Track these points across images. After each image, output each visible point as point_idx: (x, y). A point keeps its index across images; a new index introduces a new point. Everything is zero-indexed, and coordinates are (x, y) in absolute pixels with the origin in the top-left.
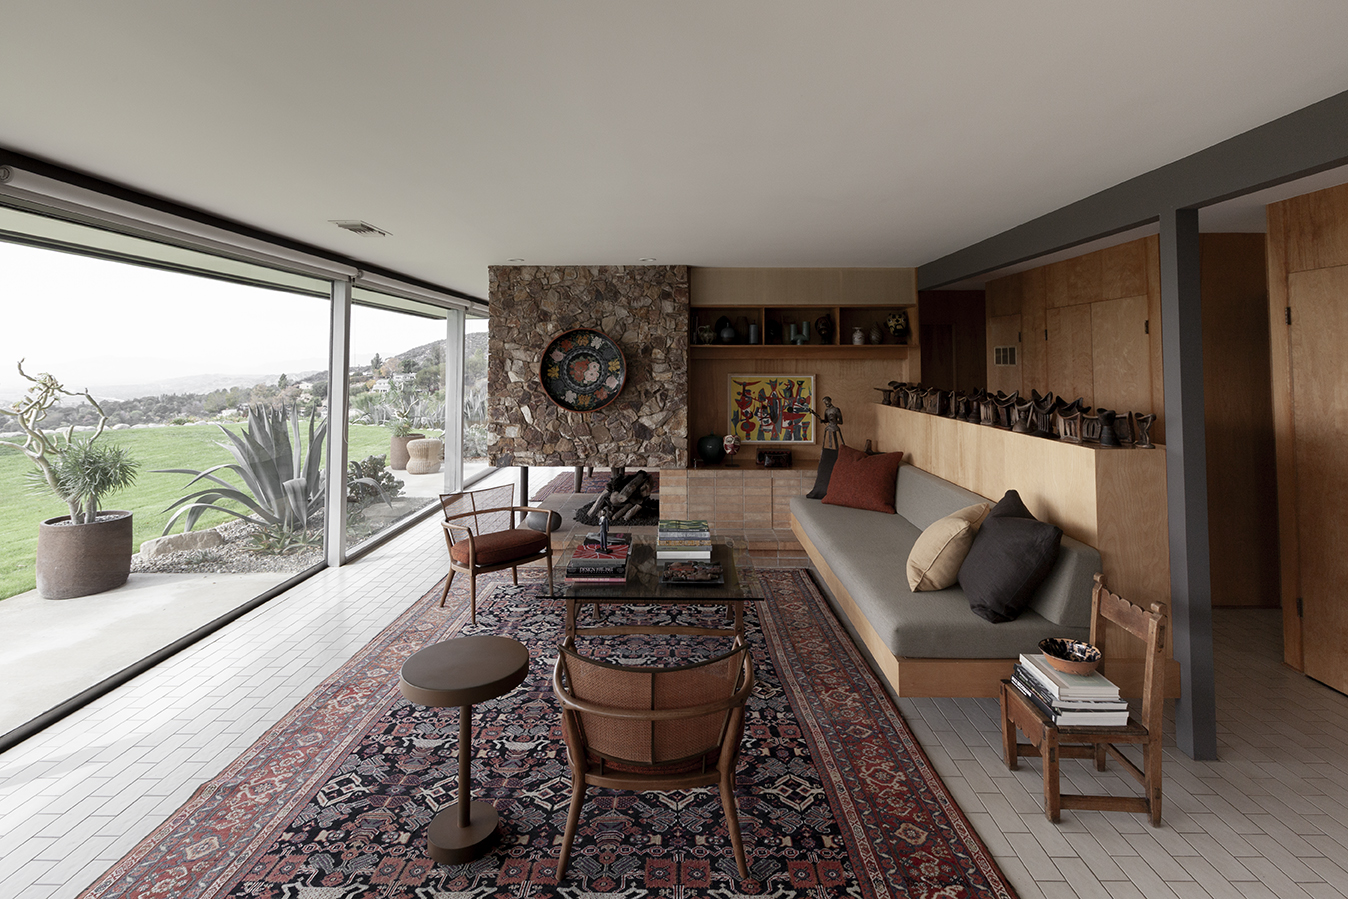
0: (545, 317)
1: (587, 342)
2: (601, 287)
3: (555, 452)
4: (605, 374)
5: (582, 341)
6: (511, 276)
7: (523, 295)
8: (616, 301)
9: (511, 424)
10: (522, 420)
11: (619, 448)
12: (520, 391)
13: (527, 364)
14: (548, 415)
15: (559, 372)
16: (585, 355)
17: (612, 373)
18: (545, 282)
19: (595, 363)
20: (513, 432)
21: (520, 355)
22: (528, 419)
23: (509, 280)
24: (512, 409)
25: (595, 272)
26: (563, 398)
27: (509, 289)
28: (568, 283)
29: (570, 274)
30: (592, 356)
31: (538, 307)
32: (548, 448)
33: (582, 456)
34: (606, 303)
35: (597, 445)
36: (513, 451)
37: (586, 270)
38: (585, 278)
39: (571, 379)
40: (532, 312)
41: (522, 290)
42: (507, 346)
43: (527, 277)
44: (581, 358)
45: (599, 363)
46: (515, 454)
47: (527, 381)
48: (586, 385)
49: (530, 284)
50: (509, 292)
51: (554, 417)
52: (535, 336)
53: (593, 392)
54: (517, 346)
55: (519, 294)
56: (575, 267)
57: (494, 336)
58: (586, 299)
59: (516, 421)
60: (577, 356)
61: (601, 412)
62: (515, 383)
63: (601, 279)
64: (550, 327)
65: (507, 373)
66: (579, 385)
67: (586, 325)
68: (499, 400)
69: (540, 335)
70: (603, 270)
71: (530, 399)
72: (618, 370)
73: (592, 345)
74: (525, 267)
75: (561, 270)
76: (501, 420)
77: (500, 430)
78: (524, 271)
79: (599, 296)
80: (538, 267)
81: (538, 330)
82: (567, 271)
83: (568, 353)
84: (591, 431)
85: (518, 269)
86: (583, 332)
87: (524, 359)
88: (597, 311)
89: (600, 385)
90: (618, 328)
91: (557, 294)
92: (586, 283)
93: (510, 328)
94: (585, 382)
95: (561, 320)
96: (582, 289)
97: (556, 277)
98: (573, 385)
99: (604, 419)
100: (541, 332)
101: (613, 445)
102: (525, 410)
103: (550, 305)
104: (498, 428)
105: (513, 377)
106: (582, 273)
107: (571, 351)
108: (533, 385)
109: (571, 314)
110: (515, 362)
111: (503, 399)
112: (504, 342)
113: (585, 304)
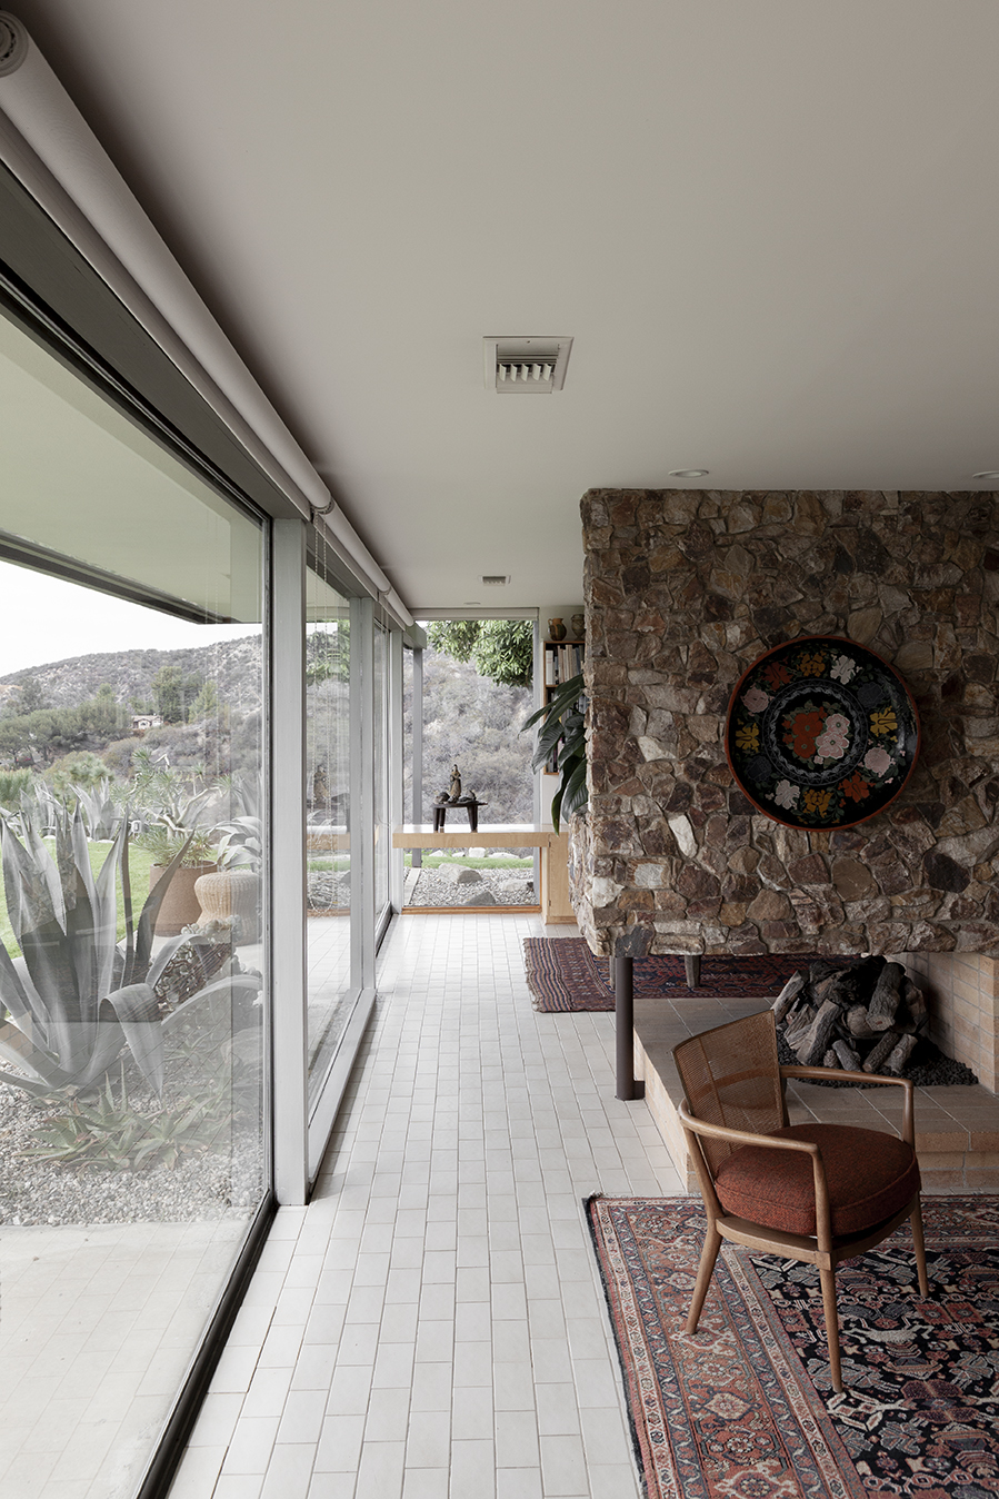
0: (720, 610)
1: (822, 667)
2: (848, 543)
3: (746, 921)
4: (863, 738)
5: (809, 665)
6: (643, 514)
7: (671, 558)
8: (881, 572)
9: (645, 860)
10: (671, 847)
11: (891, 910)
12: (667, 782)
13: (681, 719)
14: (733, 836)
15: (759, 737)
16: (818, 699)
17: (879, 739)
18: (719, 527)
19: (840, 718)
20: (651, 876)
21: (665, 698)
22: (686, 844)
23: (636, 524)
24: (648, 823)
25: (835, 506)
26: (769, 797)
27: (637, 544)
28: (773, 531)
29: (778, 511)
30: (832, 700)
31: (704, 586)
32: (732, 912)
33: (811, 929)
34: (858, 578)
35: (843, 905)
36: (651, 919)
37: (813, 502)
38: (813, 518)
39: (787, 753)
40: (691, 598)
41: (666, 547)
42: (634, 677)
43: (678, 515)
44: (809, 704)
45: (848, 716)
46: (658, 927)
47: (683, 757)
48: (819, 768)
49: (686, 534)
50: (636, 551)
51: (745, 840)
52: (699, 654)
53: (835, 782)
54: (658, 678)
55: (662, 556)
56: (788, 494)
57: (603, 654)
58: (814, 566)
59: (658, 851)
60: (800, 702)
61: (851, 830)
62: (656, 762)
63: (846, 523)
64: (734, 633)
65: (635, 740)
66: (805, 767)
67: (814, 629)
68: (619, 802)
69: (709, 652)
70: (852, 500)
71: (689, 799)
72: (892, 733)
73: (834, 674)
74: (674, 492)
75: (754, 499)
76: (626, 849)
77: (621, 872)
78: (671, 503)
79: (842, 563)
80: (702, 492)
81: (706, 640)
82: (770, 503)
83: (778, 693)
84: (829, 872)
85: (656, 497)
86: (813, 645)
87: (675, 708)
88: (839, 597)
89: (851, 768)
90: (886, 636)
91: (747, 557)
92: (816, 531)
93: (641, 635)
94: (818, 760)
95: (764, 617)
96: (805, 544)
97: (746, 517)
98: (790, 767)
99: (859, 845)
100: (714, 646)
101: (880, 903)
102: (680, 826)
103: (732, 582)
104: (618, 869)
105: (650, 749)
106: (806, 507)
107: (787, 690)
108: (697, 768)
109: (781, 603)
110: (655, 714)
111: (626, 799)
112: (628, 669)
113: (813, 581)
